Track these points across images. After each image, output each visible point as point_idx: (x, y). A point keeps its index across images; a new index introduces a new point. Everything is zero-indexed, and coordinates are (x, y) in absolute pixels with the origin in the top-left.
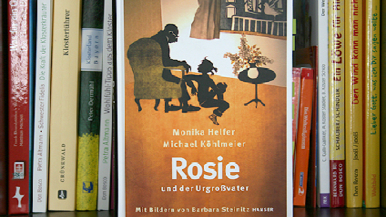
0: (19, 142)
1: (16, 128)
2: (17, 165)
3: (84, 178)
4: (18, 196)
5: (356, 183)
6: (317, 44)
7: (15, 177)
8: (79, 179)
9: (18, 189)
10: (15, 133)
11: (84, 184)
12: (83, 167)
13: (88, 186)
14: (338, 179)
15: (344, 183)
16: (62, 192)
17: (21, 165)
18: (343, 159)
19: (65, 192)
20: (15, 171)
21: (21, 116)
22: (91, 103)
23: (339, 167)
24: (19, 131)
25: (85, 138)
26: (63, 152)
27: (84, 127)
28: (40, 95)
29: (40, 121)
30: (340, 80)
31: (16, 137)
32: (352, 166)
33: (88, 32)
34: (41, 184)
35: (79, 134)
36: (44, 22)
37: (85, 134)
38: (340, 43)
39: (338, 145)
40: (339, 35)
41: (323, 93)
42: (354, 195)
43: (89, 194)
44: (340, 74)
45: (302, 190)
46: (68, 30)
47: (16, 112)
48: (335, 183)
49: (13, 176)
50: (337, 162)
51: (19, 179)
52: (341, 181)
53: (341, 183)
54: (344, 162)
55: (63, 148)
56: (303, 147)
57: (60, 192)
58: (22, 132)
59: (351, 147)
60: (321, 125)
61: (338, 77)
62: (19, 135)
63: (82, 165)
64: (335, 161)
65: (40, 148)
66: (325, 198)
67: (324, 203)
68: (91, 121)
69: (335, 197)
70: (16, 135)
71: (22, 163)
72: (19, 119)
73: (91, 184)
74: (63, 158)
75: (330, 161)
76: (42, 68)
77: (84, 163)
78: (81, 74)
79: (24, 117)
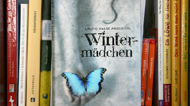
0: (12, 74)
1: (10, 68)
2: (11, 86)
3: (43, 92)
4: (12, 101)
5: (176, 95)
6: (158, 27)
7: (10, 92)
8: (41, 92)
9: (11, 97)
10: (10, 70)
11: (43, 95)
12: (43, 86)
13: (45, 95)
14: (167, 93)
15: (171, 95)
16: (33, 99)
17: (13, 86)
18: (170, 83)
19: (34, 99)
20: (10, 88)
21: (13, 62)
22: (47, 56)
23: (168, 87)
24: (12, 69)
25: (44, 73)
26: (33, 79)
27: (43, 67)
28: (22, 52)
29: (22, 65)
30: (168, 45)
31: (10, 72)
32: (174, 87)
33: (45, 22)
34: (22, 95)
35: (41, 71)
36: (24, 17)
37: (44, 71)
38: (169, 27)
39: (167, 76)
40: (168, 23)
41: (160, 51)
42: (176, 101)
43: (46, 99)
44: (169, 42)
45: (150, 98)
46: (36, 21)
47: (10, 60)
48: (166, 95)
49: (9, 91)
50: (167, 85)
51: (11, 93)
52: (169, 94)
53: (169, 95)
54: (170, 85)
55: (33, 78)
56: (151, 77)
57: (31, 99)
58: (13, 70)
59: (174, 77)
60: (159, 67)
61: (168, 43)
62: (11, 71)
63: (42, 85)
64: (166, 84)
65: (22, 77)
66: (161, 102)
67: (161, 105)
68: (47, 64)
69: (166, 102)
70: (10, 71)
71: (13, 85)
72: (12, 64)
73: (47, 95)
74: (33, 83)
75: (164, 85)
76: (23, 39)
77: (43, 85)
78: (42, 41)
79: (14, 63)
